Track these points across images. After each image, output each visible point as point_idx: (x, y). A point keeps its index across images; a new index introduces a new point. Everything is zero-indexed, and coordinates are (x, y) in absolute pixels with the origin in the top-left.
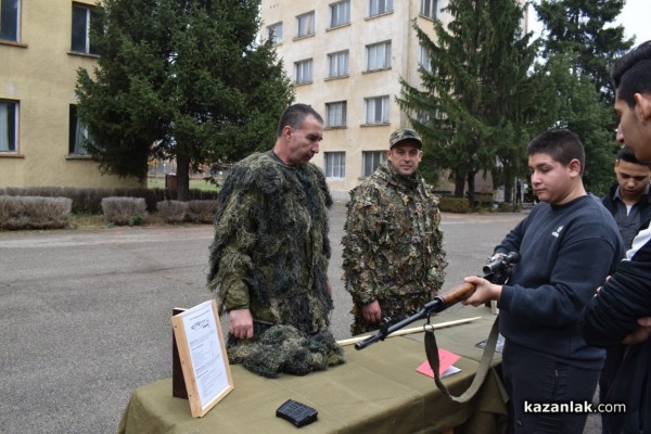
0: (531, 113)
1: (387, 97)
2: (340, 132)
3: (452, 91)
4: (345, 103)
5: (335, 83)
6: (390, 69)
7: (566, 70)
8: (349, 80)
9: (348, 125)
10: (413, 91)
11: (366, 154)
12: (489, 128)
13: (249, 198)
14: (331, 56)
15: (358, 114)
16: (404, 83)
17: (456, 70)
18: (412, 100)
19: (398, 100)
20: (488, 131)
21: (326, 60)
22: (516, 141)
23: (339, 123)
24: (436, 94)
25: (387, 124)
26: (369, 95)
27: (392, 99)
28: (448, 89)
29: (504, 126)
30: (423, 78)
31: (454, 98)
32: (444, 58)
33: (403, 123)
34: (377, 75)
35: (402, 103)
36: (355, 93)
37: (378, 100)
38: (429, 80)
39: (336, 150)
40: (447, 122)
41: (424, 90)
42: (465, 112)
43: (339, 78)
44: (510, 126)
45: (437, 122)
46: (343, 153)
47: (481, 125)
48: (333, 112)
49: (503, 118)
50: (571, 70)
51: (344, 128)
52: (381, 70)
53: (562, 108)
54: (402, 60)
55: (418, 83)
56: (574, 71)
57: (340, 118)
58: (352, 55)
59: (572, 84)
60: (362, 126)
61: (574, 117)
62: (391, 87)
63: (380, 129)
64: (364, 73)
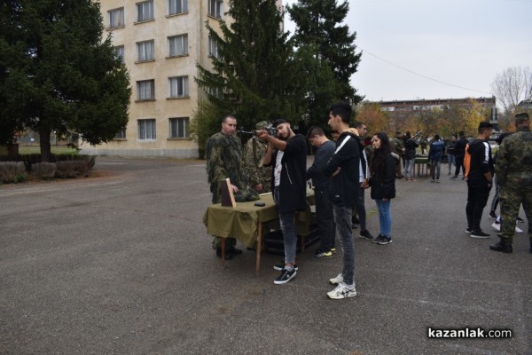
0: (290, 89)
1: (186, 77)
2: (150, 103)
3: (235, 74)
4: (153, 81)
5: (144, 65)
6: (188, 55)
7: (312, 57)
8: (156, 63)
9: (156, 98)
10: (207, 73)
11: (173, 120)
12: (264, 100)
14: (139, 44)
15: (164, 90)
16: (199, 67)
17: (238, 58)
18: (207, 80)
19: (196, 80)
20: (262, 102)
21: (135, 48)
22: (282, 109)
23: (149, 97)
24: (224, 75)
25: (187, 98)
26: (172, 75)
27: (191, 80)
28: (233, 72)
29: (273, 98)
30: (214, 63)
31: (237, 78)
32: (228, 49)
33: (200, 97)
34: (177, 60)
35: (200, 83)
36: (162, 73)
37: (180, 79)
38: (219, 66)
39: (148, 118)
40: (233, 95)
41: (215, 72)
42: (246, 89)
43: (146, 62)
44: (277, 97)
45: (225, 95)
46: (154, 120)
47: (258, 98)
48: (143, 88)
49: (272, 93)
50: (315, 56)
51: (154, 100)
52: (181, 56)
53: (311, 84)
54: (197, 49)
55: (210, 66)
56: (317, 57)
57: (149, 92)
58: (157, 44)
59: (316, 66)
60: (168, 99)
61: (318, 91)
62: (189, 69)
63: (182, 101)
64: (167, 58)
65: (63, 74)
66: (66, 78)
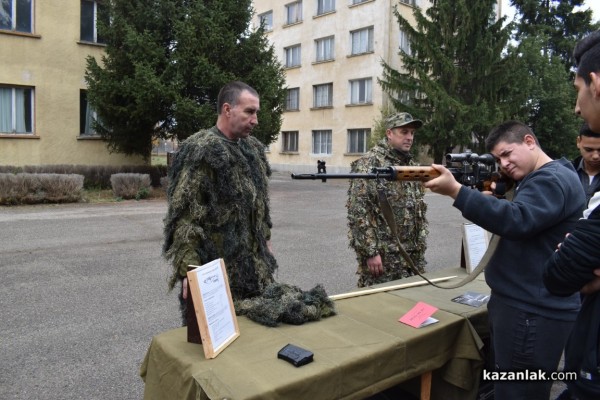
0: (504, 92)
1: (370, 79)
2: (326, 112)
3: (430, 73)
4: (331, 84)
5: (322, 66)
6: (373, 52)
7: (538, 51)
8: (335, 63)
9: (334, 105)
10: (395, 73)
11: (351, 132)
12: (466, 107)
13: (199, 173)
14: (317, 41)
15: (343, 95)
16: (385, 66)
17: (434, 52)
18: (393, 81)
19: (380, 82)
20: (464, 109)
21: (313, 46)
22: (490, 118)
23: (326, 104)
24: (416, 76)
25: (370, 104)
26: (353, 77)
27: (375, 80)
28: (427, 71)
29: (479, 104)
30: (404, 60)
31: (432, 79)
32: (423, 41)
33: (385, 103)
34: (360, 58)
35: (384, 85)
36: (340, 75)
37: (362, 82)
38: (409, 62)
39: (324, 128)
40: (426, 101)
41: (405, 72)
42: (443, 92)
43: (326, 61)
44: (485, 104)
45: (416, 101)
46: (330, 131)
47: (458, 104)
48: (320, 94)
49: (479, 97)
50: (542, 51)
51: (331, 108)
52: (364, 54)
53: (534, 88)
54: (384, 44)
55: (398, 66)
56: (545, 52)
57: (326, 98)
58: (337, 40)
59: (543, 64)
60: (347, 106)
61: (545, 96)
62: (374, 69)
63: (363, 109)
64: (348, 57)
65: (196, 68)
66: (200, 73)
